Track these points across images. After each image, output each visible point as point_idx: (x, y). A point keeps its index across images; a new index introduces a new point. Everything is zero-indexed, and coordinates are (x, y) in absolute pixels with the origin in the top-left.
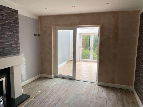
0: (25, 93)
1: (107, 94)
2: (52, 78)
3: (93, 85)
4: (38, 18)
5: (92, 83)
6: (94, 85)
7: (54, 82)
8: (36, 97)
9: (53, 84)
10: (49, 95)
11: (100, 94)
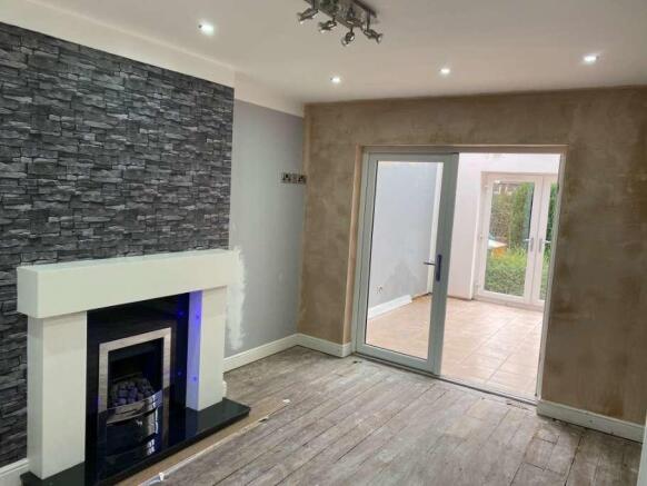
0: (231, 398)
1: (574, 460)
2: (339, 358)
3: (514, 409)
4: (305, 111)
5: (512, 402)
6: (520, 410)
7: (346, 373)
8: (270, 419)
9: (343, 382)
10: (322, 421)
11: (540, 451)
